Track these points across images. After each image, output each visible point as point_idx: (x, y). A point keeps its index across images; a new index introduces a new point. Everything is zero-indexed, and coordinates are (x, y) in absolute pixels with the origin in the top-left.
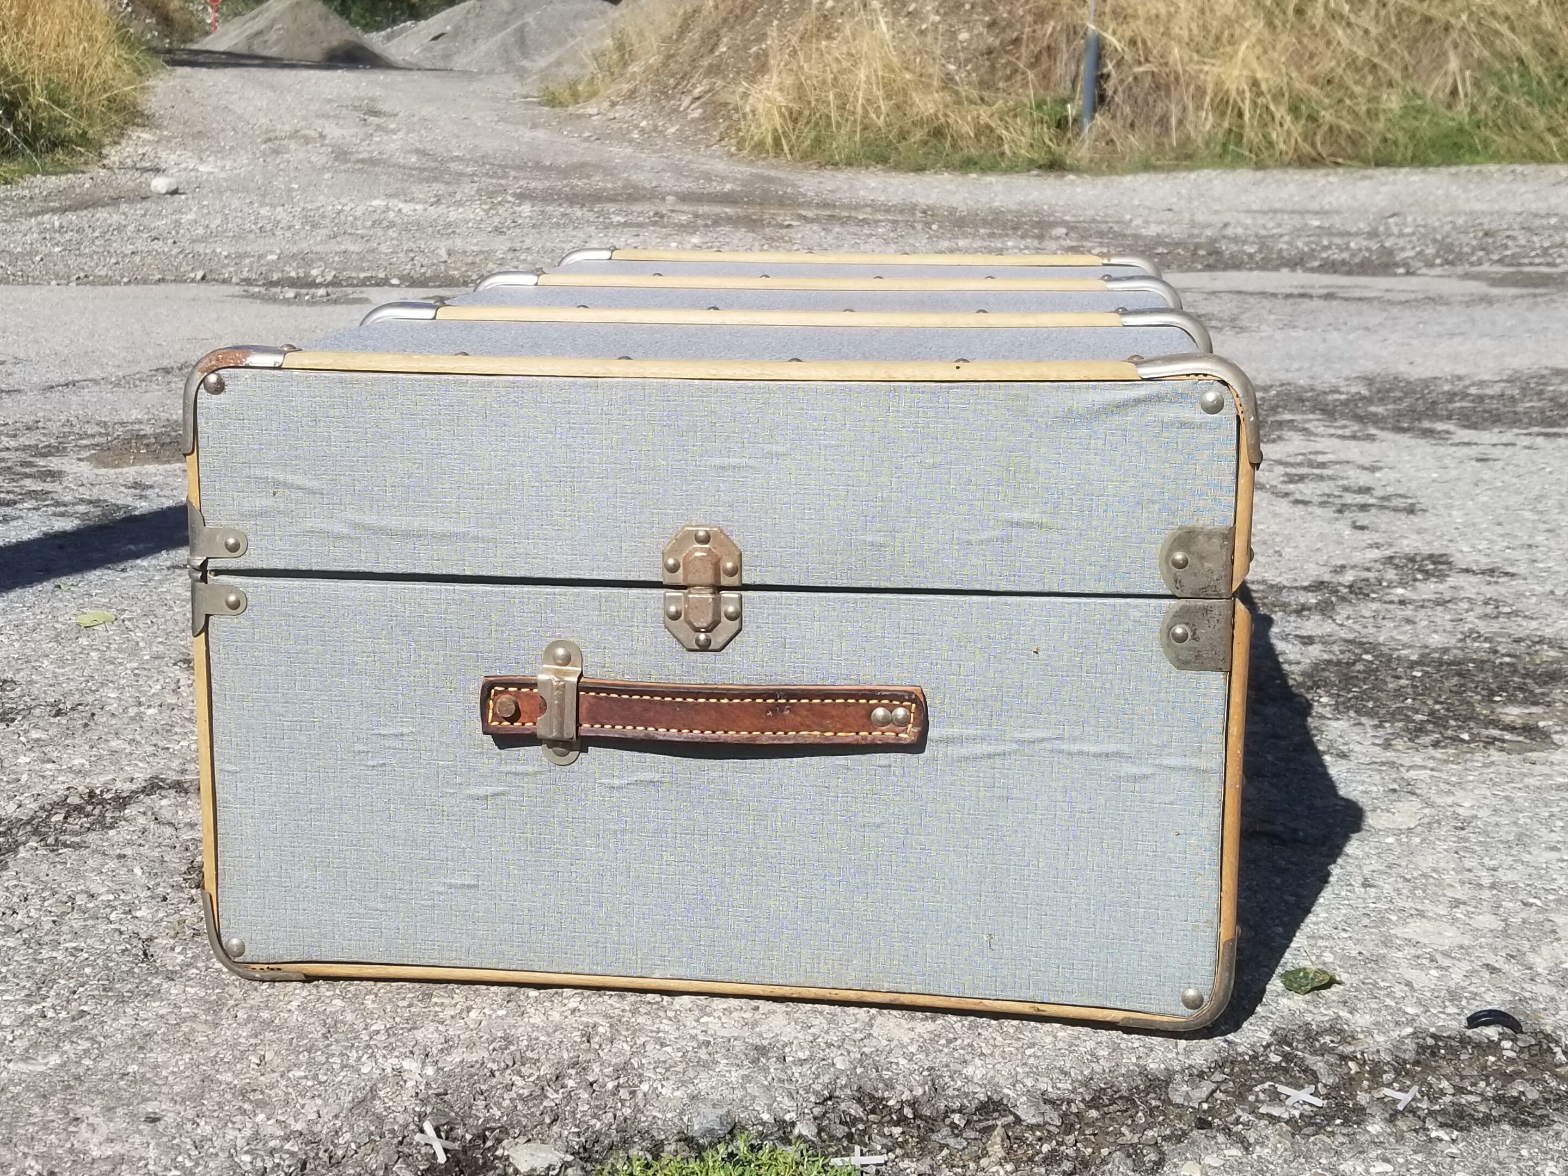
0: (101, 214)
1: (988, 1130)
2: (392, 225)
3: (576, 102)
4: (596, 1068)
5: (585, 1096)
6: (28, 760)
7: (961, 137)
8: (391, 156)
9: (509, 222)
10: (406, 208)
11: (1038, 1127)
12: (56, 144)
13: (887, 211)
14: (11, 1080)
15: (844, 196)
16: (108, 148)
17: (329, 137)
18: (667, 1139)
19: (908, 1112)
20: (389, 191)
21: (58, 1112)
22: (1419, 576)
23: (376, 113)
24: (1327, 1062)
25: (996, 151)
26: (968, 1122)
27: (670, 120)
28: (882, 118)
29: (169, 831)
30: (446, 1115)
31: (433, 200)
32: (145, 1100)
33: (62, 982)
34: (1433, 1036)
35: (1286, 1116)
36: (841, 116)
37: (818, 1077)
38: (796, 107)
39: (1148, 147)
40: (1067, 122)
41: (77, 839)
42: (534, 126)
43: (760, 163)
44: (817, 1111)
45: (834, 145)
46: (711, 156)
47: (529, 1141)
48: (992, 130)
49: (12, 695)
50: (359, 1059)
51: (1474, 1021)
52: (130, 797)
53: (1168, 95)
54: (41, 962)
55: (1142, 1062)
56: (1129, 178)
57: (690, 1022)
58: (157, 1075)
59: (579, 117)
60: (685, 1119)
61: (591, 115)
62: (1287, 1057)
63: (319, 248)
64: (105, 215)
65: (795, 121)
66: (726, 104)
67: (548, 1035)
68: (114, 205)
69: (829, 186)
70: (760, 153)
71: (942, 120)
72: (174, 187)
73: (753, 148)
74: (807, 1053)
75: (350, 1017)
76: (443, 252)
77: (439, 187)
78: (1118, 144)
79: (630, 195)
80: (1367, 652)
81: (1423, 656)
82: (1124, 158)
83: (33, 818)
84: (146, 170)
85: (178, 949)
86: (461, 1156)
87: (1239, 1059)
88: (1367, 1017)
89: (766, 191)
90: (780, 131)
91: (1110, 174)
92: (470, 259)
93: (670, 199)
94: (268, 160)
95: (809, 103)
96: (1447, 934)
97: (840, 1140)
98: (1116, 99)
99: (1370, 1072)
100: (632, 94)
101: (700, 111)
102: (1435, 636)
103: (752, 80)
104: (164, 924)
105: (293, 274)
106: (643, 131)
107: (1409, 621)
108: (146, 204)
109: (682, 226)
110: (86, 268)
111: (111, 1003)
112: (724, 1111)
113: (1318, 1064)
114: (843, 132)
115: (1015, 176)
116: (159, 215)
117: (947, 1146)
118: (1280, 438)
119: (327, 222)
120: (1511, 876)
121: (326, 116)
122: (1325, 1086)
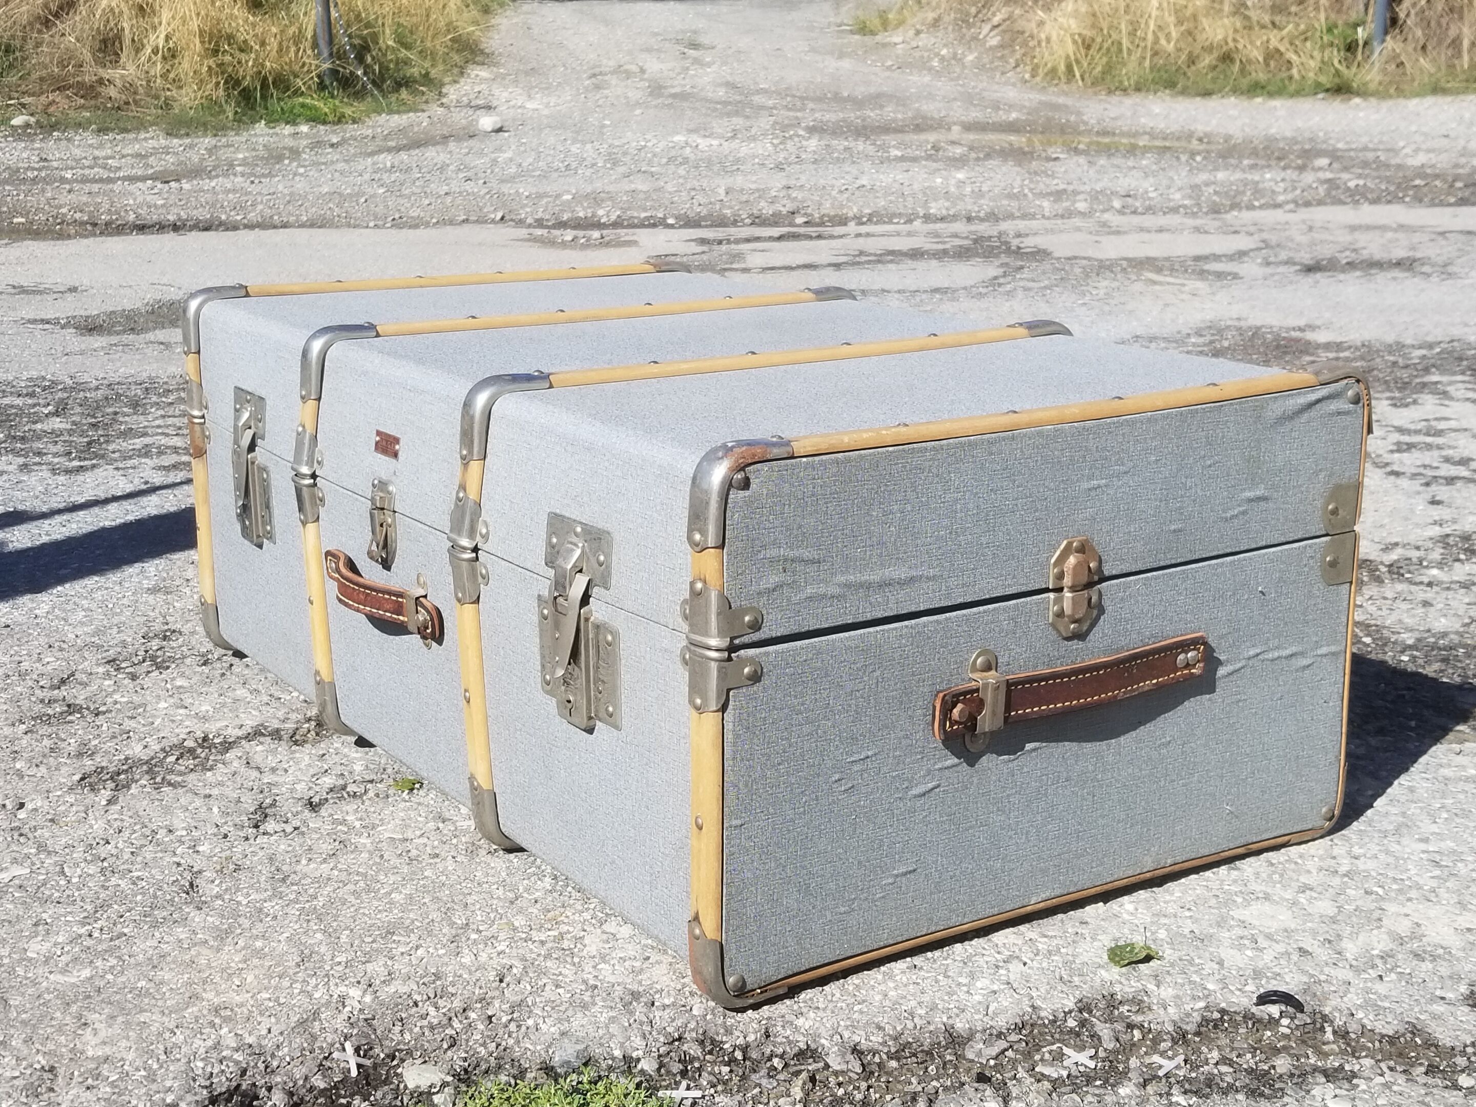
0: (431, 153)
1: (797, 1074)
2: (686, 161)
3: (886, 30)
4: (497, 1003)
5: (481, 1027)
6: (166, 705)
7: (1250, 61)
8: (702, 90)
9: (794, 156)
10: (703, 143)
11: (843, 1072)
12: (402, 83)
13: (1165, 139)
14: (47, 989)
15: (1124, 125)
16: (447, 87)
17: (649, 71)
18: (530, 1067)
19: (739, 1055)
20: (691, 127)
21: (74, 1018)
22: (1462, 557)
23: (695, 46)
24: (1114, 1030)
25: (1284, 75)
26: (786, 1065)
27: (970, 48)
28: (1172, 44)
29: (255, 774)
30: (367, 1036)
31: (729, 135)
32: (142, 1011)
33: (116, 907)
34: (1223, 1012)
35: (1055, 1075)
36: (1132, 43)
37: (673, 1020)
38: (1088, 33)
39: (1439, 69)
40: (1357, 45)
41: (179, 779)
42: (841, 56)
43: (1052, 89)
44: (663, 1050)
45: (1124, 71)
46: (1006, 83)
47: (425, 1062)
48: (1282, 54)
49: (174, 644)
50: (317, 985)
51: (1264, 999)
52: (234, 742)
53: (1461, 18)
54: (107, 888)
55: (951, 1022)
56: (1415, 101)
57: (588, 968)
58: (157, 991)
59: (885, 45)
60: (550, 1052)
61: (896, 44)
62: (1083, 1023)
63: (611, 188)
64: (434, 154)
65: (1088, 47)
66: (1023, 33)
67: (470, 973)
68: (444, 143)
69: (1113, 112)
70: (1053, 79)
71: (1231, 44)
72: (499, 126)
73: (1046, 74)
74: (672, 999)
75: (323, 949)
76: (722, 191)
77: (738, 122)
78: (1408, 65)
79: (917, 125)
80: (1367, 635)
81: (1419, 640)
82: (1413, 80)
83: (152, 758)
84: (478, 107)
85: (217, 882)
86: (371, 1071)
87: (1040, 1022)
88: (1170, 990)
89: (1049, 120)
90: (1073, 58)
91: (1398, 97)
92: (744, 198)
93: (956, 128)
94: (589, 95)
95: (1102, 30)
96: (1281, 917)
97: (675, 1075)
98: (1409, 22)
99: (1152, 1040)
100: (936, 22)
101: (999, 38)
102: (1443, 620)
103: (1047, 8)
104: (215, 859)
105: (581, 214)
106: (942, 59)
107: (1426, 604)
108: (472, 142)
109: (955, 159)
110: (403, 209)
111: (146, 927)
112: (582, 1047)
113: (1104, 1031)
114: (1133, 58)
115: (1302, 100)
116: (481, 154)
117: (760, 1085)
118: (1415, 402)
119: (627, 159)
120: (1371, 865)
121: (649, 50)
122: (1106, 1050)
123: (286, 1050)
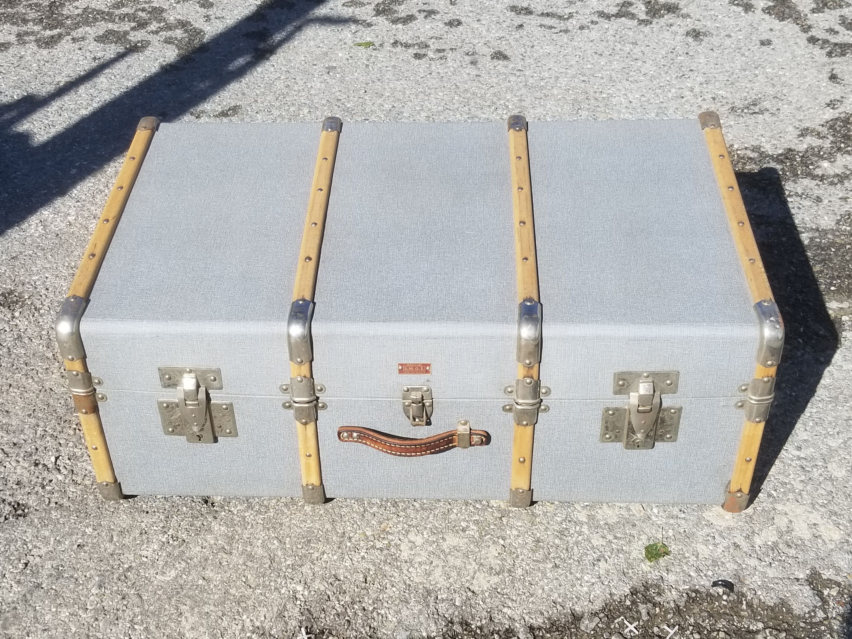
4: (366, 598)
5: (361, 614)
14: (158, 586)
19: (478, 632)
21: (175, 609)
24: (647, 608)
30: (310, 620)
32: (205, 603)
34: (697, 591)
37: (447, 610)
44: (444, 630)
50: (281, 584)
55: (574, 607)
57: (405, 571)
58: (209, 587)
62: (633, 603)
67: (351, 575)
74: (446, 595)
75: (279, 553)
87: (614, 603)
88: (673, 576)
111: (193, 535)
113: (643, 609)
122: (643, 621)
123: (275, 630)
